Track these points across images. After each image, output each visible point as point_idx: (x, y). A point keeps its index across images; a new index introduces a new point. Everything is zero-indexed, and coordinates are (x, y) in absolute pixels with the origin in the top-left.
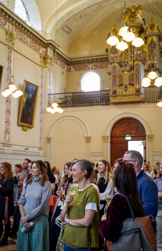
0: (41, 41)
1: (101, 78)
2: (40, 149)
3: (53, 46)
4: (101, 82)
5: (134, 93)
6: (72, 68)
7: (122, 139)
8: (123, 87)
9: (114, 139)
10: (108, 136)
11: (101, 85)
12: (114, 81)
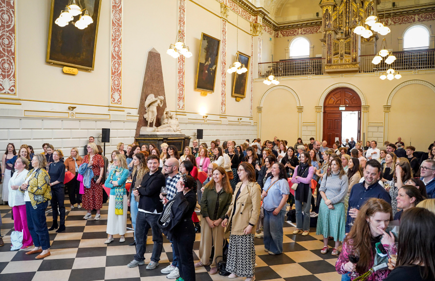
0: (252, 9)
1: (311, 44)
2: (251, 118)
3: (263, 13)
4: (310, 47)
5: (350, 62)
6: (280, 34)
7: (336, 109)
8: (339, 55)
9: (327, 109)
11: (310, 51)
12: (329, 49)
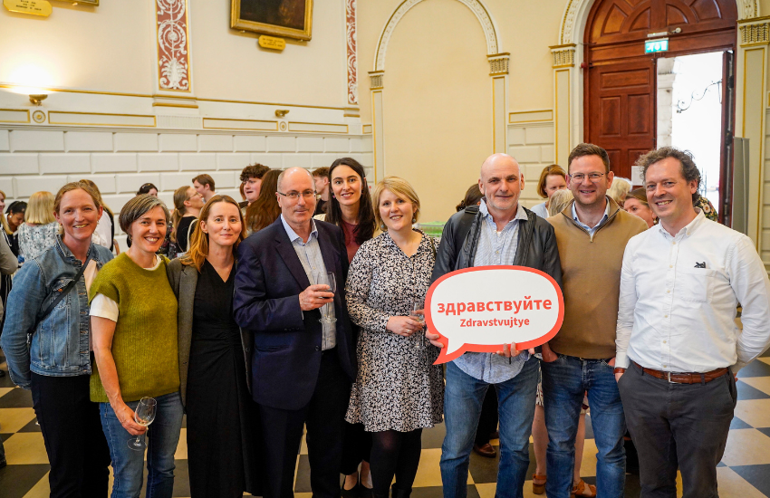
10: (574, 45)
